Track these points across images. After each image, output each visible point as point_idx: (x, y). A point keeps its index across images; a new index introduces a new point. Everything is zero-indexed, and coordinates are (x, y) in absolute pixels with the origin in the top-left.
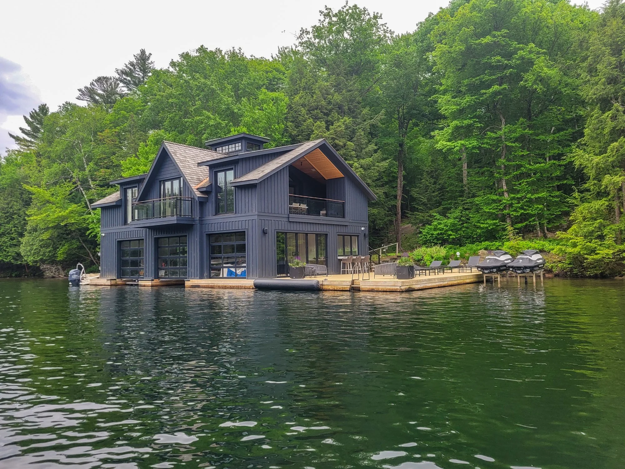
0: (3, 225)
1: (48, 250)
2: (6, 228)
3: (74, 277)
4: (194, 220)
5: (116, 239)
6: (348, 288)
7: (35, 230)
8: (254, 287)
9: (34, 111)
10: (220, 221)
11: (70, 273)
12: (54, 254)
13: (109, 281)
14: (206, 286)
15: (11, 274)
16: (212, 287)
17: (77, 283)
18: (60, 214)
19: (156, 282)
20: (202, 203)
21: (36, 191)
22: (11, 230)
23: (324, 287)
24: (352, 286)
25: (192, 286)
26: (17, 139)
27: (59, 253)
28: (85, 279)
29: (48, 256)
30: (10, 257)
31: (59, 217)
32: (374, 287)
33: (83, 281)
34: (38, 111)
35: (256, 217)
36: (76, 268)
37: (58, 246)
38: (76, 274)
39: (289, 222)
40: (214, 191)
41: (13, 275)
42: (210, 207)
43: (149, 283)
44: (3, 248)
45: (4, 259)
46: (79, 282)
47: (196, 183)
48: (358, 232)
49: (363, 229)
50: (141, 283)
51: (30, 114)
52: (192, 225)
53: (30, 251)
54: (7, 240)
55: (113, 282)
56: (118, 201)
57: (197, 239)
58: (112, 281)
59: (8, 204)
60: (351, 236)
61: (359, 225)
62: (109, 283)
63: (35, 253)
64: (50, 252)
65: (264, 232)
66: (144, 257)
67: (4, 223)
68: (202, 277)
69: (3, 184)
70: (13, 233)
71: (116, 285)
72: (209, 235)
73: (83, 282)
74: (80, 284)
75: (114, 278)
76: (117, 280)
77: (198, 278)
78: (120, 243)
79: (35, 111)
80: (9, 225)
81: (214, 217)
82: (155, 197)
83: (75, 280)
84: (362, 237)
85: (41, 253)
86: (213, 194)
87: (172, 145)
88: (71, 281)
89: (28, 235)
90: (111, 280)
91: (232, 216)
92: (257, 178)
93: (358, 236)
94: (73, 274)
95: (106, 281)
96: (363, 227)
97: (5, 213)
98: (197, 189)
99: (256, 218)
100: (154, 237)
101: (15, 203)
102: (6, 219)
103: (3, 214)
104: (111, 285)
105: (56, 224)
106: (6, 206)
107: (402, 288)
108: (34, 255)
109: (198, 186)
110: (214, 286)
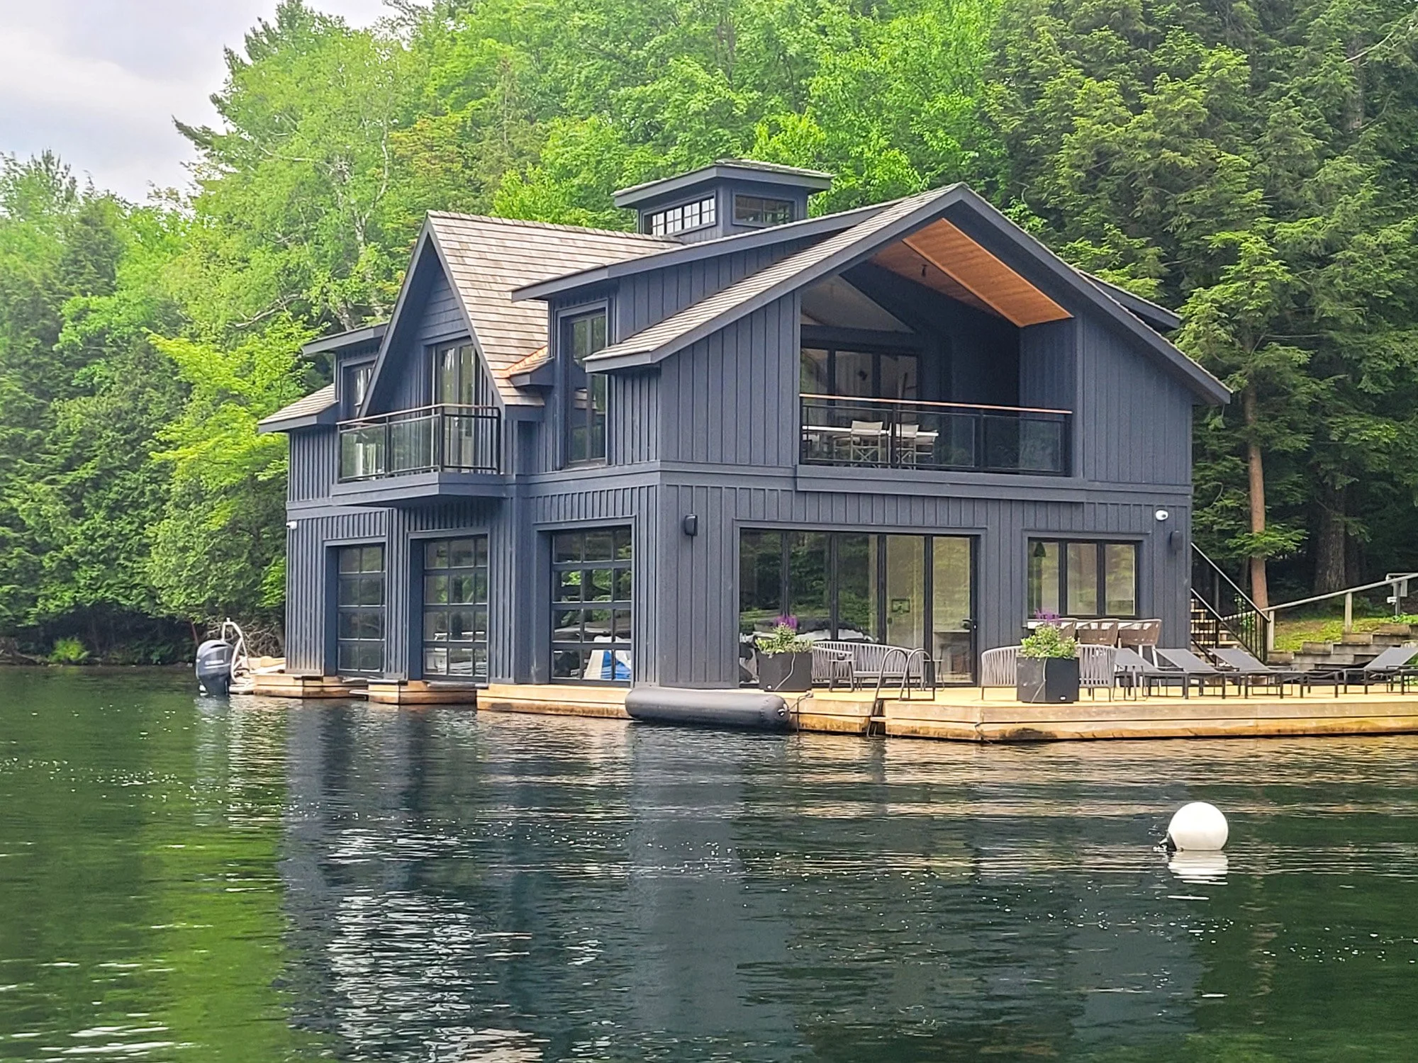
0: (118, 473)
1: (234, 568)
2: (128, 484)
3: (213, 665)
4: (502, 483)
5: (323, 542)
6: (857, 724)
7: (199, 496)
8: (626, 715)
9: (260, 29)
10: (574, 487)
11: (199, 653)
12: (255, 584)
13: (300, 683)
14: (529, 706)
15: (147, 655)
16: (539, 712)
17: (221, 686)
18: (258, 441)
19: (416, 689)
20: (528, 428)
21: (186, 357)
22: (143, 493)
23: (807, 721)
24: (873, 719)
25: (493, 705)
26: (201, 138)
27: (270, 579)
28: (246, 674)
29: (234, 591)
30: (139, 589)
31: (252, 452)
32: (918, 724)
33: (240, 679)
34: (273, 24)
35: (655, 479)
36: (220, 637)
37: (267, 555)
38: (220, 655)
39: (797, 492)
40: (559, 385)
41: (155, 658)
42: (549, 440)
43: (392, 693)
44: (117, 558)
45: (120, 598)
46: (229, 685)
47: (513, 359)
48: (1137, 530)
49: (1160, 515)
50: (373, 691)
51: (248, 39)
52: (499, 501)
53: (175, 572)
54: (129, 527)
55: (313, 687)
56: (327, 409)
57: (512, 549)
58: (308, 683)
59: (135, 396)
60: (1101, 544)
61: (1144, 500)
62: (298, 690)
63: (193, 577)
64: (239, 575)
65: (689, 531)
66: (385, 606)
67: (120, 468)
68: (522, 678)
69: (119, 325)
70: (147, 504)
71: (321, 696)
72: (550, 536)
73: (242, 684)
74: (232, 689)
75: (318, 672)
76: (327, 681)
77: (512, 679)
78: (335, 553)
79: (265, 27)
80: (136, 476)
81: (559, 475)
82: (414, 404)
83: (215, 677)
84: (1155, 549)
85: (212, 581)
86: (557, 396)
87: (458, 223)
88: (204, 679)
89: (175, 513)
90: (304, 678)
91: (600, 472)
92: (651, 348)
93: (1137, 544)
94: (208, 658)
95: (292, 682)
96: (1161, 508)
97: (125, 431)
98: (509, 378)
99: (657, 482)
100: (412, 536)
101: (154, 394)
102: (127, 453)
103: (117, 435)
104: (305, 697)
105: (245, 476)
106: (127, 405)
107: (986, 729)
108: (188, 586)
109: (516, 369)
110: (544, 708)
